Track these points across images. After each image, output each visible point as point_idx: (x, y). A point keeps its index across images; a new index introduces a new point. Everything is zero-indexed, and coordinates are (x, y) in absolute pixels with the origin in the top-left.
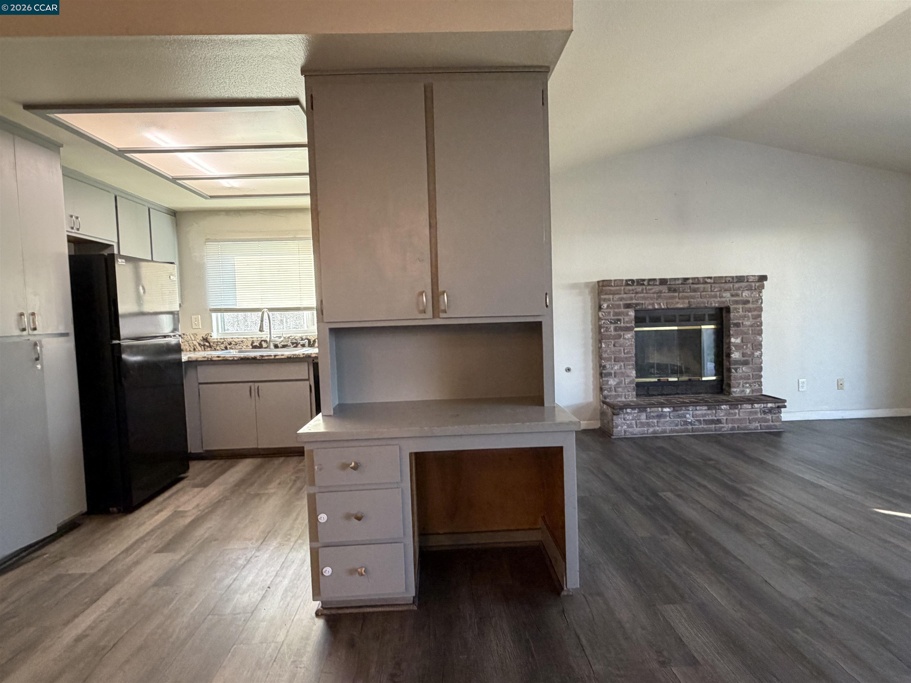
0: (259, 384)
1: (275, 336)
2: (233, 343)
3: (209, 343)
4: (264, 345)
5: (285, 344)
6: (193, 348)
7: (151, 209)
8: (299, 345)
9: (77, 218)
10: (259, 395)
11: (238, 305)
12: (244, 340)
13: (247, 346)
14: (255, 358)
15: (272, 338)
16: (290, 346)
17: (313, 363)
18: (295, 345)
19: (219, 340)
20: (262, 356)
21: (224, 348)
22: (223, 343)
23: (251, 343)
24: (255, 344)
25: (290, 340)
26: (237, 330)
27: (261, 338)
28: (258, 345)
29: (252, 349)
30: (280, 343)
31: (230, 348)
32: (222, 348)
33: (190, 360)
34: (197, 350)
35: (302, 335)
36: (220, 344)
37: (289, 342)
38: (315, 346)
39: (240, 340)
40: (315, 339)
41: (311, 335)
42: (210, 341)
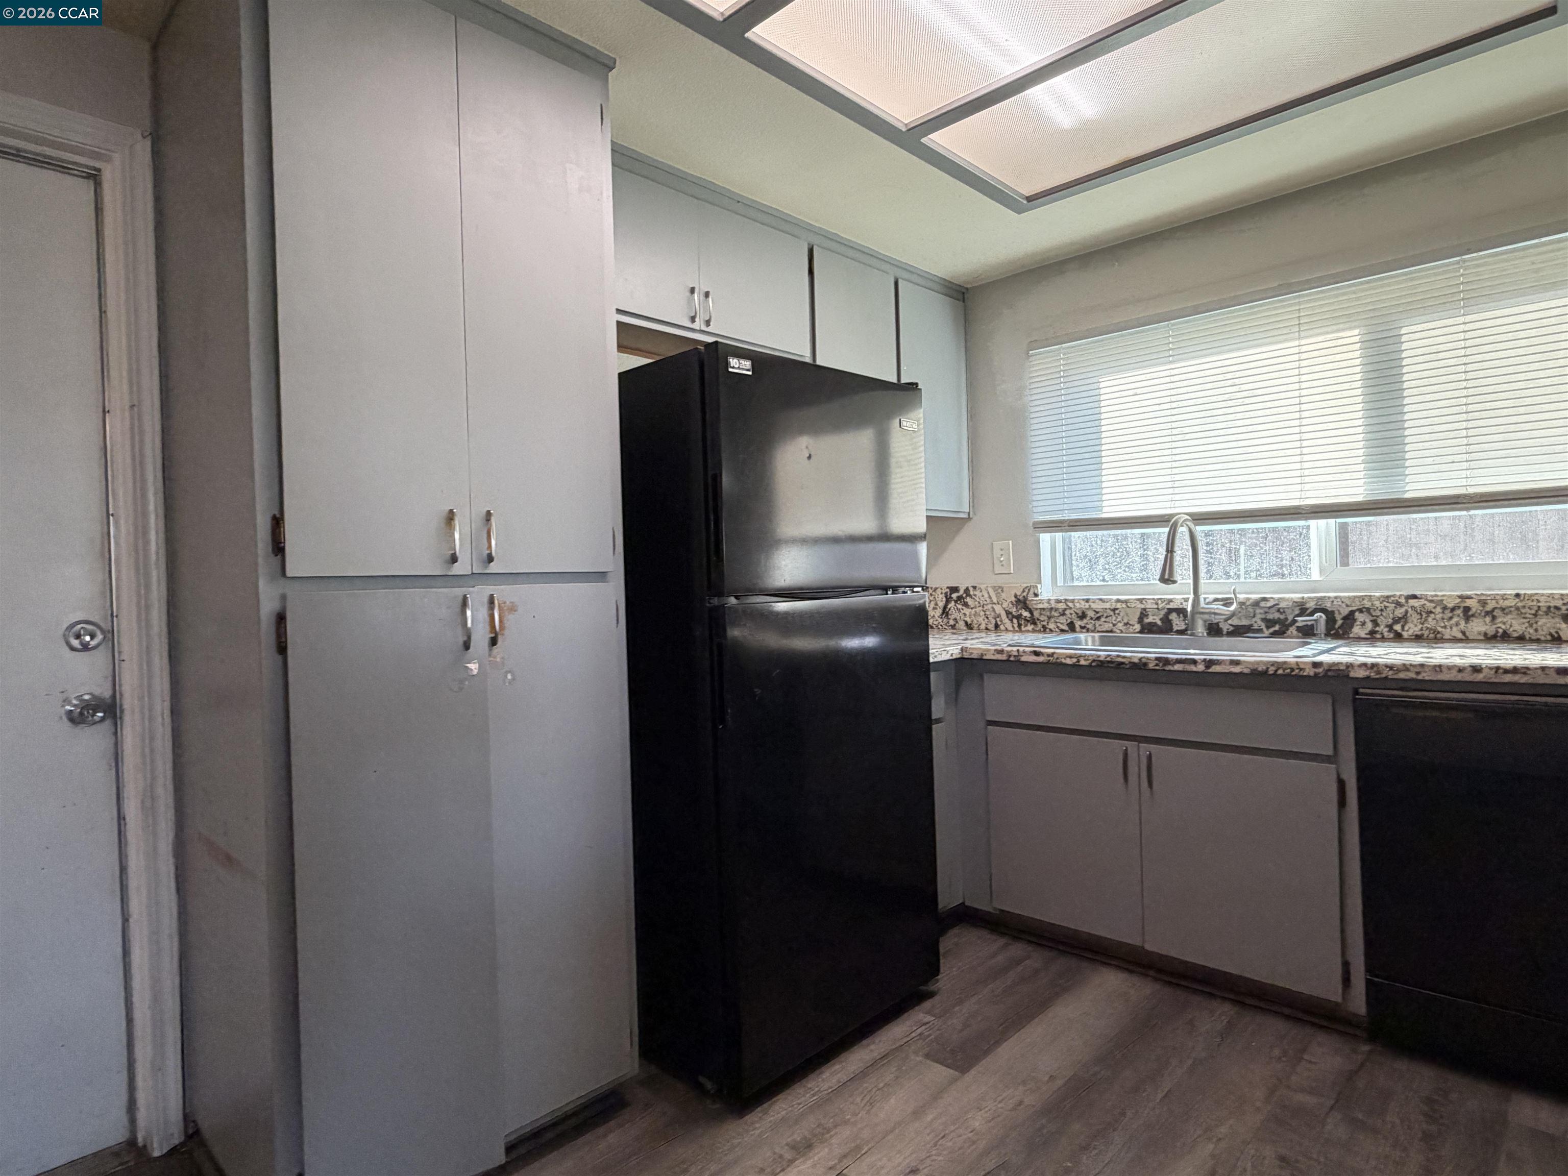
0: (1153, 748)
1: (1211, 597)
2: (1091, 614)
3: (1031, 613)
4: (1178, 623)
5: (1245, 622)
6: (993, 622)
7: (900, 282)
8: (1292, 630)
9: (707, 295)
10: (1150, 782)
11: (1105, 510)
12: (1119, 605)
13: (1126, 624)
14: (1140, 666)
15: (1202, 604)
16: (1259, 631)
17: (1355, 700)
18: (1277, 628)
19: (1054, 605)
20: (1167, 661)
21: (1066, 628)
22: (1063, 614)
23: (1138, 615)
24: (1150, 619)
25: (1258, 611)
26: (1104, 580)
27: (1170, 601)
28: (1159, 623)
29: (1141, 632)
30: (1226, 620)
31: (1082, 628)
32: (1061, 626)
33: (966, 655)
34: (1002, 627)
35: (1303, 598)
36: (1056, 614)
37: (1258, 618)
38: (1351, 635)
39: (1107, 606)
40: (1352, 613)
41: (1336, 598)
42: (1032, 605)
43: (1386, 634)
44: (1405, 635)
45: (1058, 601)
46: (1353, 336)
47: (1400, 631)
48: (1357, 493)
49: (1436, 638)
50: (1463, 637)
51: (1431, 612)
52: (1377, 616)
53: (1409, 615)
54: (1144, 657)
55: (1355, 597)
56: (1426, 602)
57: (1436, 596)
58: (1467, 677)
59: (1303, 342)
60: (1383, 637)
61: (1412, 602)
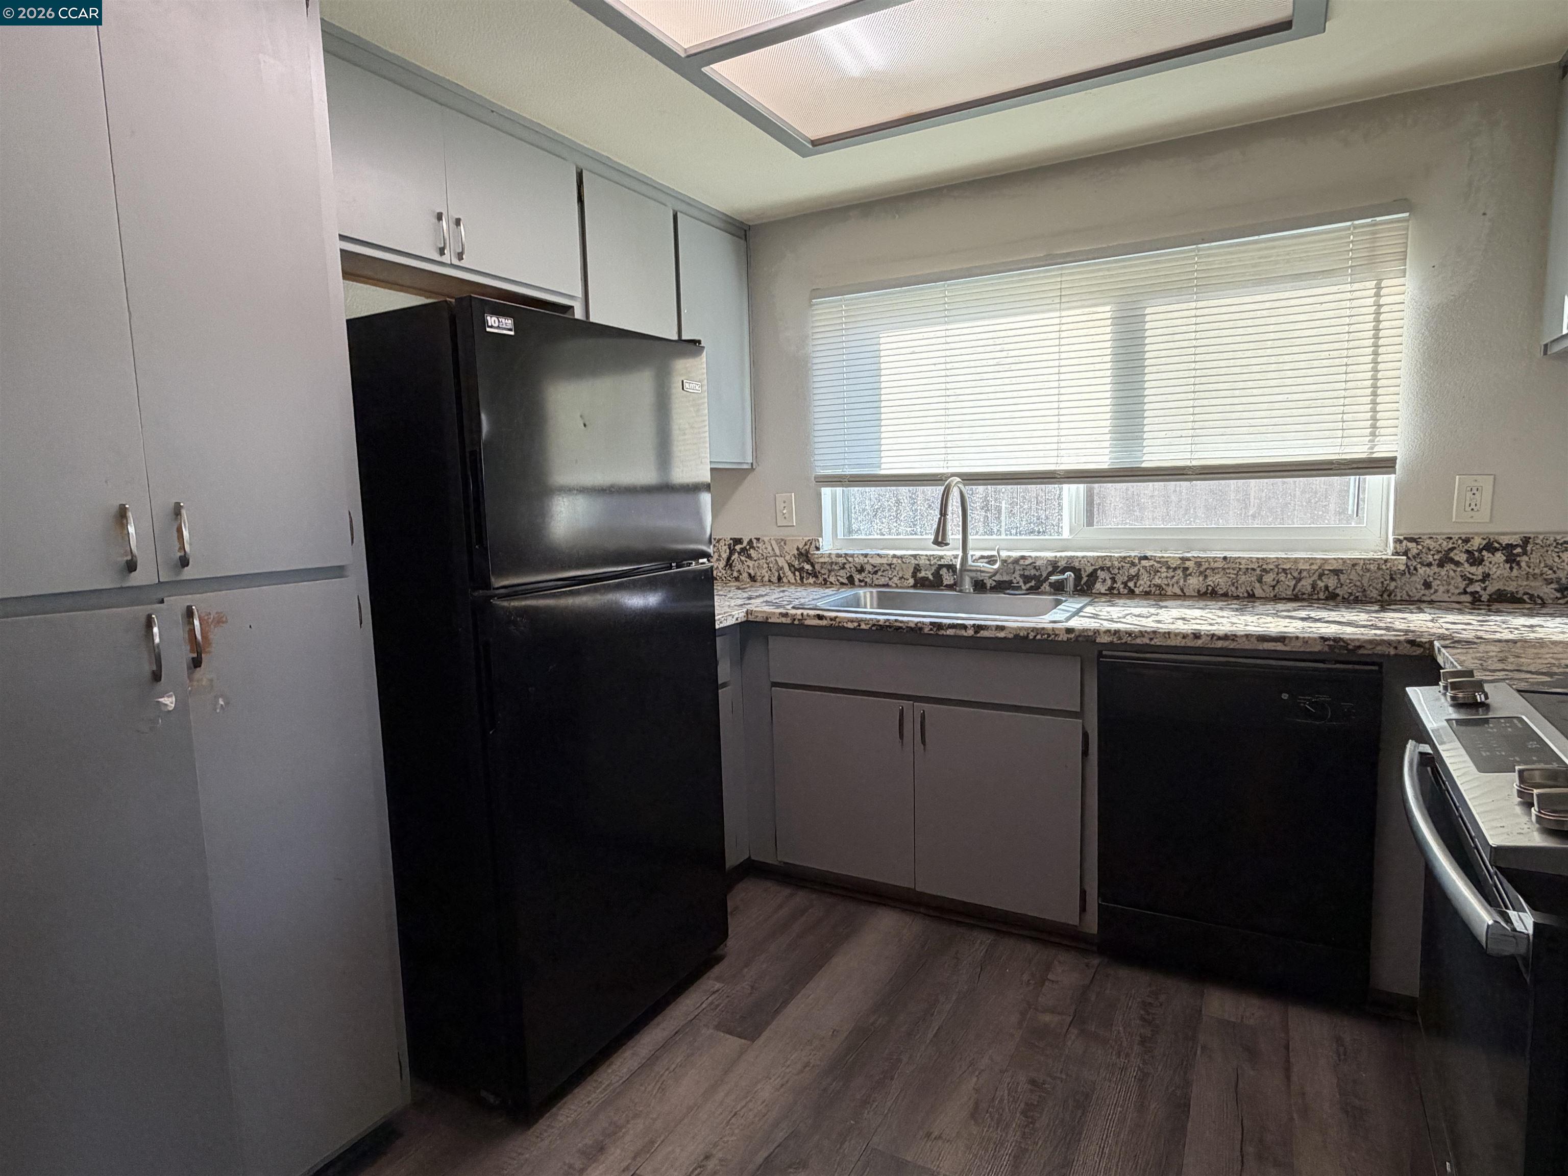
0: (926, 706)
1: (978, 554)
2: (869, 568)
3: (813, 565)
4: (948, 579)
5: (1006, 578)
6: (777, 574)
7: (679, 214)
8: (1046, 587)
9: (458, 222)
10: (923, 742)
11: (883, 466)
12: (895, 561)
13: (901, 578)
14: (917, 630)
15: (970, 562)
17: (1099, 663)
18: (1033, 583)
19: (834, 559)
20: (939, 626)
21: (845, 581)
22: (843, 568)
23: (912, 569)
24: (922, 574)
25: (1017, 567)
26: (880, 534)
27: (941, 557)
28: (931, 577)
29: (915, 586)
30: (990, 577)
31: (860, 581)
32: (841, 580)
33: (751, 618)
34: (785, 580)
35: (1056, 557)
36: (836, 568)
37: (1017, 573)
38: (1094, 591)
39: (884, 561)
40: (1095, 571)
41: (1083, 557)
42: (815, 560)
43: (1121, 590)
44: (1137, 591)
45: (839, 556)
46: (1106, 311)
47: (1133, 588)
48: (1103, 461)
49: (1160, 594)
50: (1182, 594)
51: (1158, 571)
52: (1115, 574)
53: (1140, 573)
54: (920, 622)
55: (1098, 557)
56: (1155, 563)
57: (1163, 557)
58: (1190, 643)
59: (1064, 313)
60: (1119, 593)
61: (1144, 562)
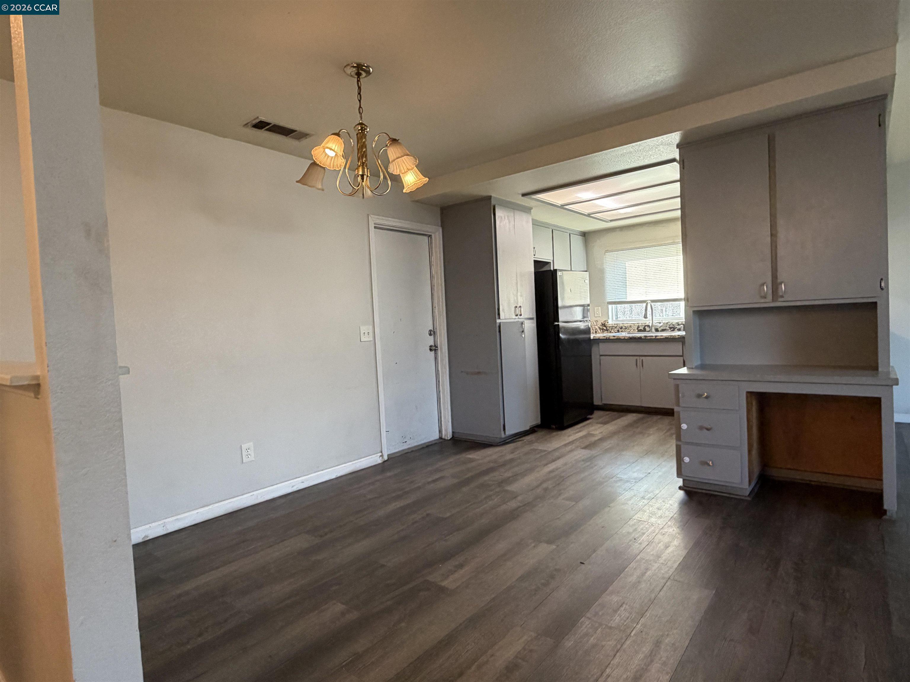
0: (643, 358)
1: (656, 322)
2: (624, 327)
3: (606, 327)
4: (647, 329)
5: (664, 328)
6: (595, 331)
7: (571, 235)
8: (676, 330)
10: (642, 366)
11: (628, 299)
12: (632, 325)
13: (633, 330)
14: (640, 338)
15: (654, 324)
16: (668, 330)
18: (672, 329)
19: (613, 325)
20: (646, 336)
22: (616, 328)
23: (637, 327)
24: (640, 328)
25: (667, 325)
26: (627, 318)
27: (645, 323)
28: (643, 329)
29: (638, 331)
30: (660, 328)
31: (621, 331)
32: (616, 331)
33: (595, 338)
34: (598, 332)
35: (678, 321)
36: (613, 328)
37: (668, 327)
39: (629, 325)
42: (607, 325)
45: (615, 324)
